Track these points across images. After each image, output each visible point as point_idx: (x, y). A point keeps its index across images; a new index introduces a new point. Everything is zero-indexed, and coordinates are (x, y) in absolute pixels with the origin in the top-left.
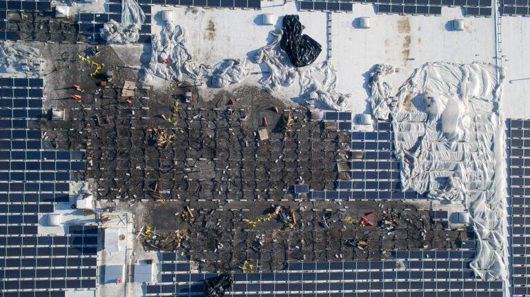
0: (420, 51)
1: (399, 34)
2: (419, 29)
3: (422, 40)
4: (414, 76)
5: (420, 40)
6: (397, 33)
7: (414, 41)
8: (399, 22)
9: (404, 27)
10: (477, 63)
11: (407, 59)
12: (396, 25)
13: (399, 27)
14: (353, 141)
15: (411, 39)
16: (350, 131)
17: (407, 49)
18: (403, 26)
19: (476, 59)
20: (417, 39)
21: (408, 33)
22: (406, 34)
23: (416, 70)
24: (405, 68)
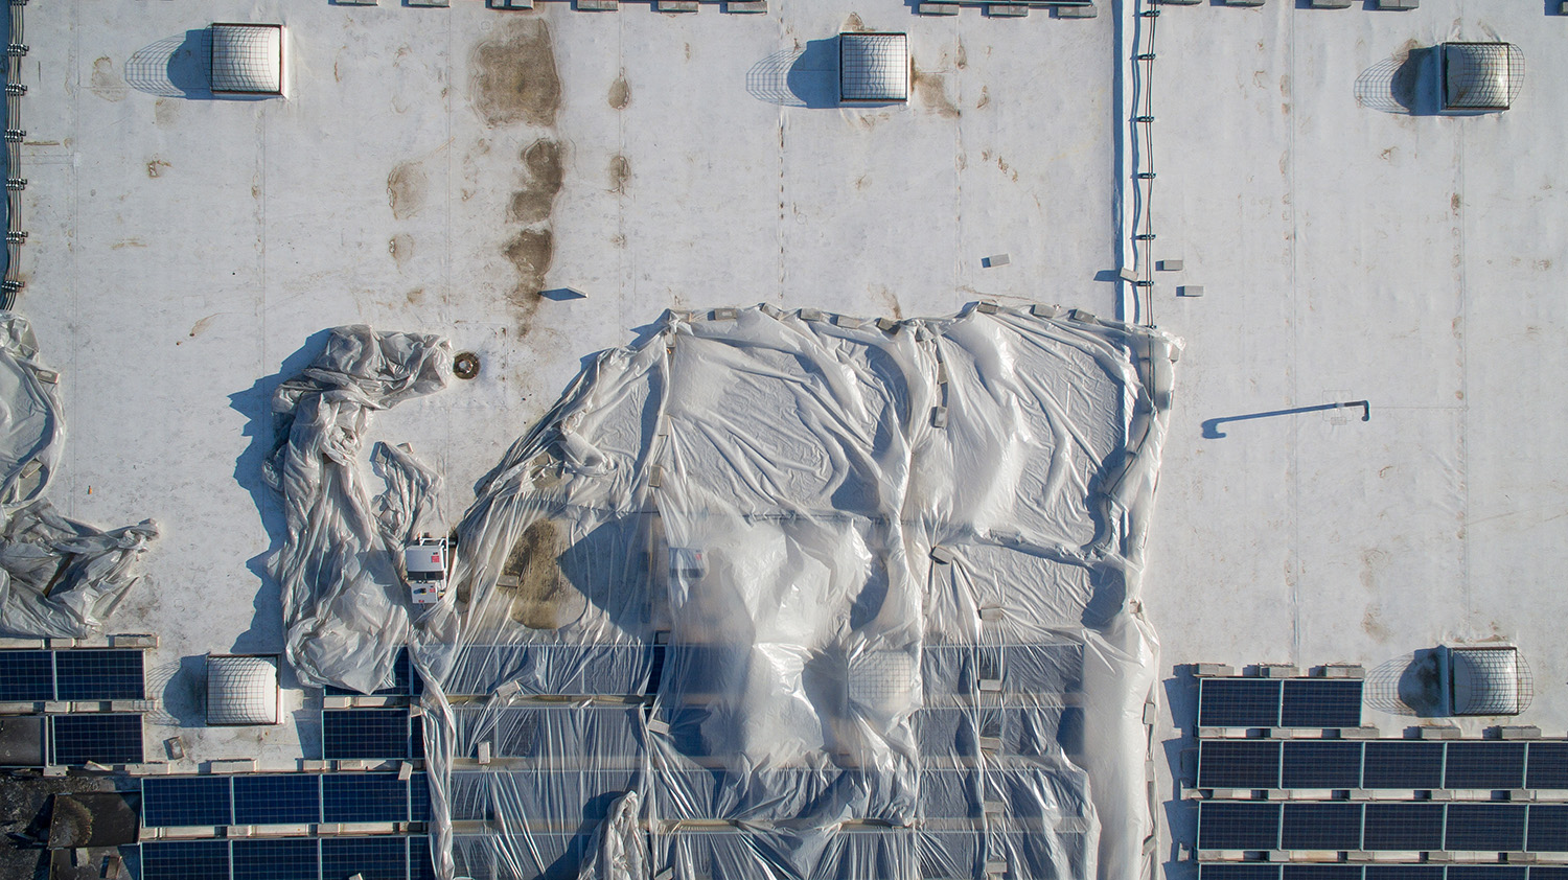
0: (620, 240)
1: (487, 133)
2: (621, 96)
3: (636, 168)
4: (577, 401)
5: (621, 170)
6: (476, 125)
7: (584, 178)
8: (488, 53)
9: (521, 88)
10: (989, 309)
11: (537, 296)
12: (463, 71)
13: (487, 86)
14: (149, 834)
15: (566, 163)
16: (133, 769)
17: (538, 227)
18: (512, 75)
19: (986, 285)
20: (604, 164)
21: (549, 122)
22: (528, 133)
23: (592, 366)
24: (525, 352)
